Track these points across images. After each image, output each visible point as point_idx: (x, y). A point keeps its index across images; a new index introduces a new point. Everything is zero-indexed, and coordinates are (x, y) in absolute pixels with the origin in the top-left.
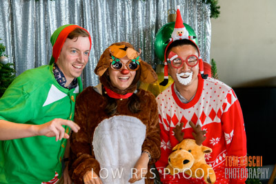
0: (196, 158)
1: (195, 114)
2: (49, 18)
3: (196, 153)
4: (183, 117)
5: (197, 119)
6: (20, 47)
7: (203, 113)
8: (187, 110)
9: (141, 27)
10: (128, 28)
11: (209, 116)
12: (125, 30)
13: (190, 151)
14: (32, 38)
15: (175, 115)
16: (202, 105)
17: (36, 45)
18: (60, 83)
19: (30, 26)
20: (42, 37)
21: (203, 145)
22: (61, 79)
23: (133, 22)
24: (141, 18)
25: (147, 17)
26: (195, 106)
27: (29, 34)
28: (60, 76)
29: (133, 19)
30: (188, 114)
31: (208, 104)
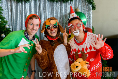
0: (82, 66)
1: (83, 48)
2: (26, 11)
3: (82, 64)
4: (78, 49)
5: (84, 50)
6: (15, 22)
7: (87, 47)
8: (80, 46)
9: (64, 14)
10: (58, 14)
11: (89, 48)
12: (57, 15)
13: (80, 63)
14: (19, 19)
15: (75, 49)
16: (86, 44)
17: (21, 21)
18: (27, 37)
19: (19, 14)
20: (24, 18)
21: (86, 61)
22: (27, 36)
23: (60, 12)
24: (63, 10)
25: (66, 10)
26: (83, 44)
27: (18, 17)
28: (27, 35)
29: (61, 11)
30: (80, 48)
31: (89, 43)
